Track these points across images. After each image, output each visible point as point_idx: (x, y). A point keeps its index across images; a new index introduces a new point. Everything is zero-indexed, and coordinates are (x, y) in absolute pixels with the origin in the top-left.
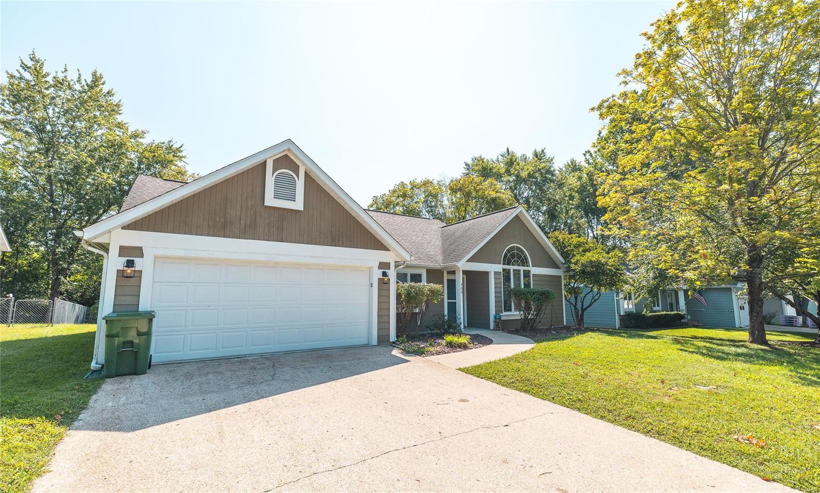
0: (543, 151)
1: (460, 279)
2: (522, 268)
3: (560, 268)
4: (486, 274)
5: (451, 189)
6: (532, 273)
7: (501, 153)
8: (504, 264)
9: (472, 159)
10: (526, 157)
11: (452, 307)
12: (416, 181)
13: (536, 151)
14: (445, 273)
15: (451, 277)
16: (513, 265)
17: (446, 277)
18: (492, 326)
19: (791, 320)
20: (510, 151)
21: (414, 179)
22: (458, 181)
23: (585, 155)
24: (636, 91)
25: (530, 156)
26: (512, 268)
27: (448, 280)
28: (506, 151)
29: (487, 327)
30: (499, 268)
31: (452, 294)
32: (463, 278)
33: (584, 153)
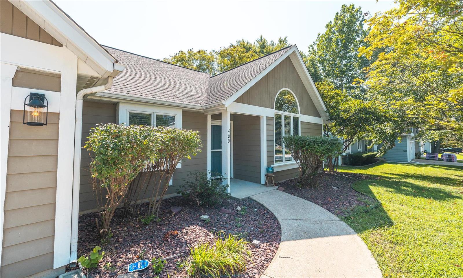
0: (285, 39)
1: (227, 125)
2: (292, 115)
3: (320, 117)
4: (257, 119)
5: (221, 55)
6: (300, 120)
7: (257, 40)
8: (276, 109)
9: (237, 42)
10: (273, 43)
11: (217, 158)
12: (193, 50)
13: (281, 38)
14: (209, 117)
15: (216, 123)
16: (285, 111)
17: (210, 122)
18: (263, 180)
19: (433, 156)
20: (263, 38)
21: (192, 49)
22: (226, 50)
23: (309, 48)
24: (345, 5)
25: (276, 42)
26: (283, 114)
27: (213, 127)
28: (260, 38)
29: (257, 181)
30: (271, 112)
31: (217, 142)
32: (231, 124)
33: (309, 46)
